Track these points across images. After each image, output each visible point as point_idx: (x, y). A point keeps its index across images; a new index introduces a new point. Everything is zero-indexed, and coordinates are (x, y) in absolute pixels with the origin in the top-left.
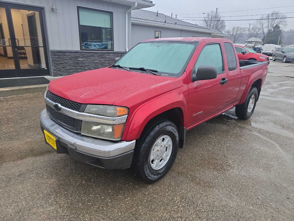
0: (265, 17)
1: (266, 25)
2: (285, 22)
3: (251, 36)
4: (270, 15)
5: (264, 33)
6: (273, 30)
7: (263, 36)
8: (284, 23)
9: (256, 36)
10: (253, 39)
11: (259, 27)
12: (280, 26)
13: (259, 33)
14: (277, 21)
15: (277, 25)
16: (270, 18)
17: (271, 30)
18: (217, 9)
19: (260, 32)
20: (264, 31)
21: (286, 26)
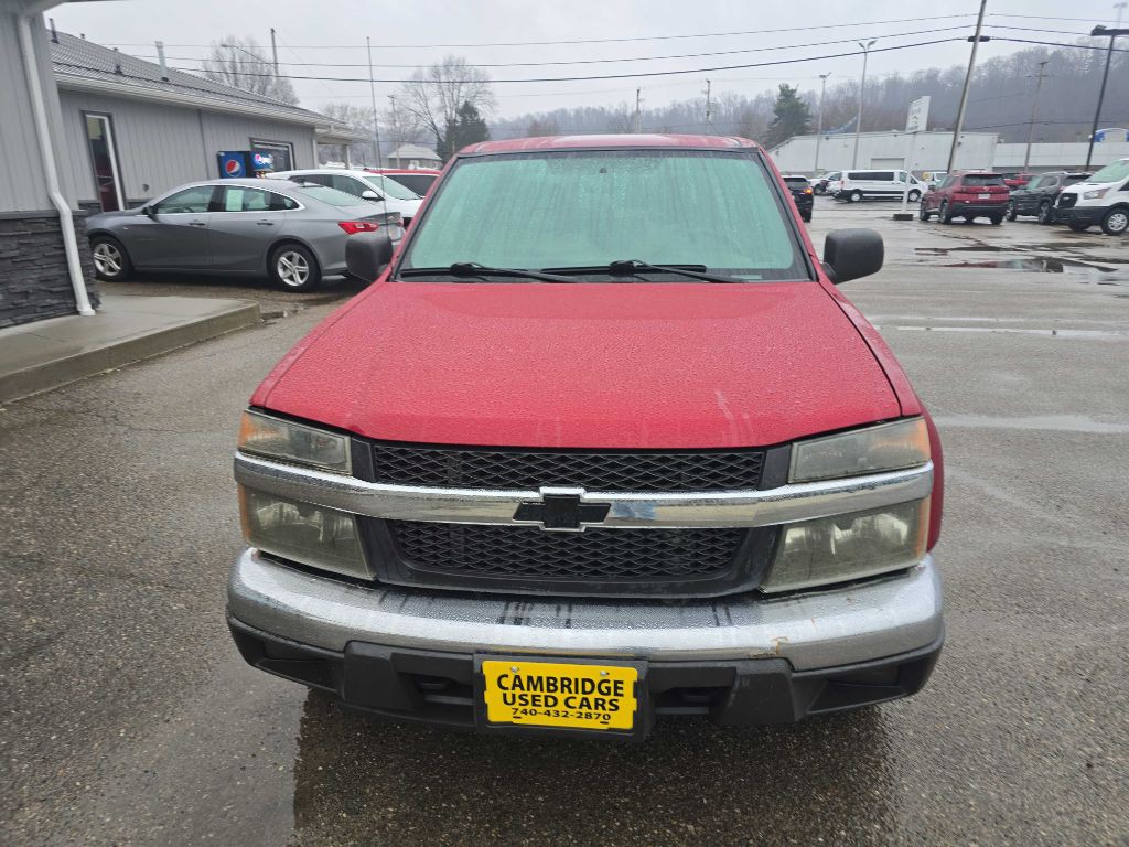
0: (426, 74)
1: (435, 102)
2: (490, 93)
3: (398, 139)
4: (442, 70)
5: (435, 128)
6: (459, 119)
7: (436, 140)
8: (487, 97)
9: (414, 139)
10: (407, 151)
11: (417, 107)
12: (478, 107)
13: (419, 128)
14: (464, 88)
15: (467, 104)
16: (443, 78)
17: (455, 121)
18: (273, 31)
19: (423, 124)
20: (435, 121)
21: (496, 108)
